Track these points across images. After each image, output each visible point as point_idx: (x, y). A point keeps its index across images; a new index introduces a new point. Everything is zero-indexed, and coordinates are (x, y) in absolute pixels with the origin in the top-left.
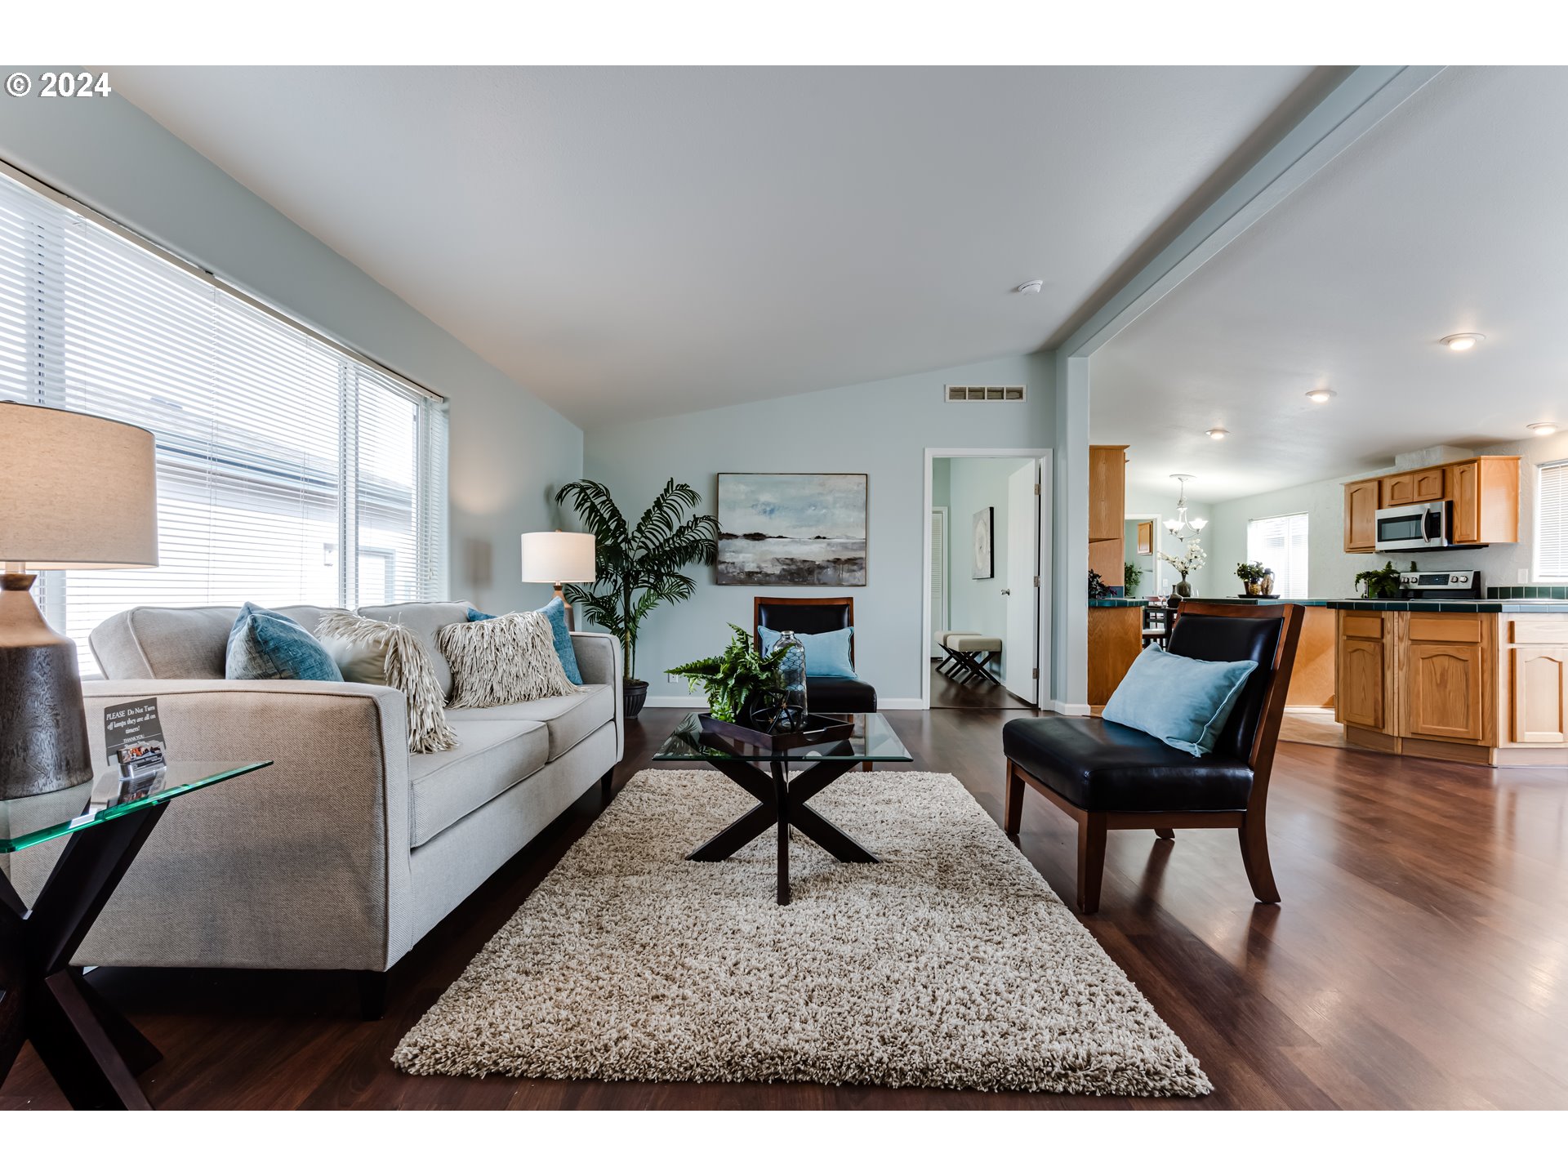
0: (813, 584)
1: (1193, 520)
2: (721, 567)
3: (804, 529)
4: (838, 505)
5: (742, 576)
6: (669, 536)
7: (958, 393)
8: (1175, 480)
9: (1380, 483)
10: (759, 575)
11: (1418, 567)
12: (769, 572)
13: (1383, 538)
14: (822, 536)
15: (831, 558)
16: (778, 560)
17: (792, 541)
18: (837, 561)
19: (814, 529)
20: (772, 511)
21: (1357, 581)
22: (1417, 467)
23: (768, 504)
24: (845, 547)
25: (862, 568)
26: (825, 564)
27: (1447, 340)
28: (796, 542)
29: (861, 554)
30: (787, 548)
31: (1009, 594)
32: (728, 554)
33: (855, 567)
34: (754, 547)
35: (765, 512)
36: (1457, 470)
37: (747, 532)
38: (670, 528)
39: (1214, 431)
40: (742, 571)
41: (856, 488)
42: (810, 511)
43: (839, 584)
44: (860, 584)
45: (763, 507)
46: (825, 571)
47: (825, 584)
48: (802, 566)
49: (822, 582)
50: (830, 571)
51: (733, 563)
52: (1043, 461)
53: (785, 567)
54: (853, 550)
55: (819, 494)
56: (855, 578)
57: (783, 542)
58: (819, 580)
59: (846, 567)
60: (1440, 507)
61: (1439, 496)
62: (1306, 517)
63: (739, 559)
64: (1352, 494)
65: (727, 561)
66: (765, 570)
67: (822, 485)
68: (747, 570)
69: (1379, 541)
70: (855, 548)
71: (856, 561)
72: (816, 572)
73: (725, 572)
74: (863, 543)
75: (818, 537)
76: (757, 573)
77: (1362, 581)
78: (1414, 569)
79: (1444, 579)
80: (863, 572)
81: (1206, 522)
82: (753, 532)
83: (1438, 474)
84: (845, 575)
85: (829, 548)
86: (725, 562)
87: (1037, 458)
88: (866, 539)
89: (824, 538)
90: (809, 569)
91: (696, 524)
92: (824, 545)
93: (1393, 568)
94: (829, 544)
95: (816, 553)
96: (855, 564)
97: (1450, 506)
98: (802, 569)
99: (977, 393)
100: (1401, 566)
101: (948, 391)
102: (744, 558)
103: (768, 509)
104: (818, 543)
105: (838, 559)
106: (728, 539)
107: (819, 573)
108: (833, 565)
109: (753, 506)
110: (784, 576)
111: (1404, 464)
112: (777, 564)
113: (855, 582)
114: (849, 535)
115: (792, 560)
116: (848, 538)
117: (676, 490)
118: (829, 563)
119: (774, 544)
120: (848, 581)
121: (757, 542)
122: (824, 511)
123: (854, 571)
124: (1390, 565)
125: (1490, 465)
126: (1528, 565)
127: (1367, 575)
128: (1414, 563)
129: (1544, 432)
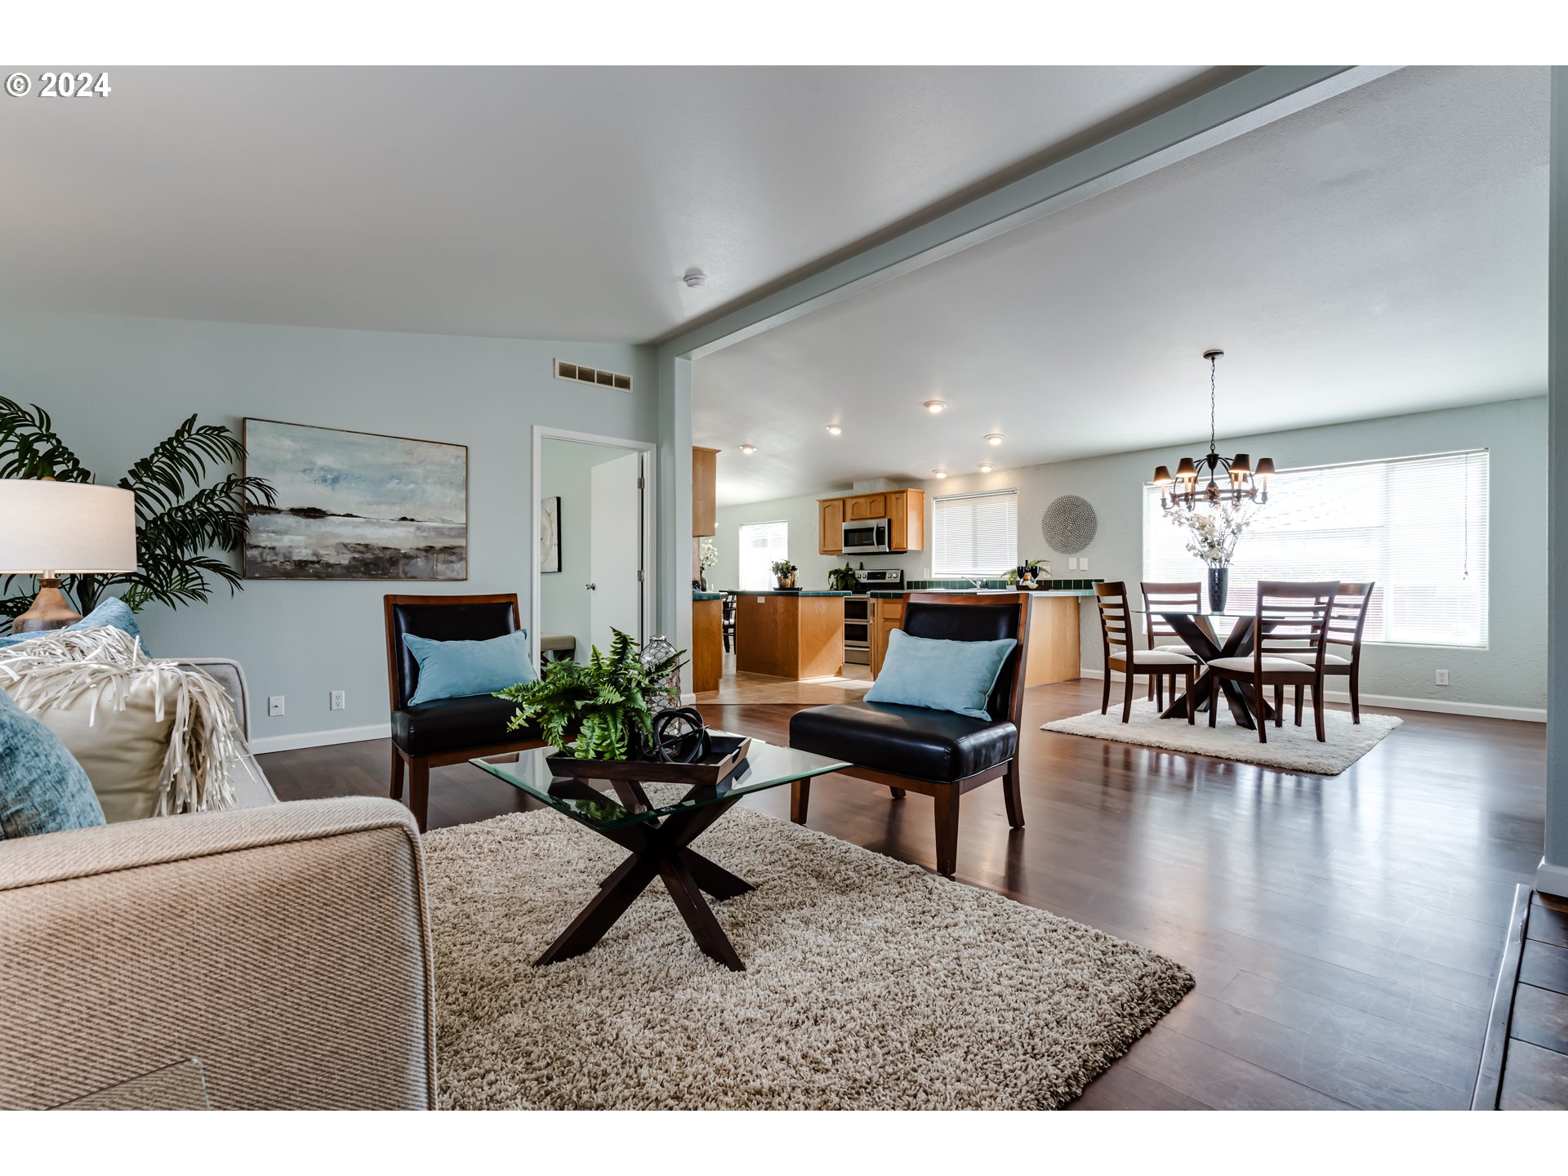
0: (397, 578)
2: (250, 553)
3: (384, 507)
4: (429, 480)
5: (289, 567)
6: (175, 505)
7: (567, 371)
9: (844, 502)
10: (317, 566)
11: (864, 567)
12: (332, 561)
13: (847, 544)
14: (409, 517)
15: (422, 545)
16: (345, 546)
17: (367, 522)
18: (429, 549)
19: (397, 508)
20: (335, 480)
21: (829, 576)
22: (868, 492)
23: (330, 470)
24: (439, 532)
25: (461, 559)
26: (413, 553)
27: (927, 404)
28: (373, 523)
29: (461, 542)
30: (358, 531)
31: (594, 588)
32: (264, 535)
33: (453, 558)
34: (307, 526)
35: (324, 480)
36: (894, 497)
37: (296, 506)
38: (178, 492)
39: (745, 446)
40: (288, 559)
41: (453, 461)
42: (393, 485)
43: (433, 577)
44: (460, 577)
45: (322, 473)
46: (414, 561)
47: (414, 578)
48: (381, 555)
49: (409, 575)
50: (420, 562)
51: (274, 548)
52: (647, 456)
53: (356, 555)
54: (452, 537)
55: (405, 463)
56: (453, 571)
57: (353, 522)
58: (405, 573)
59: (442, 556)
60: (884, 523)
61: (883, 515)
62: (786, 525)
63: (284, 542)
64: (823, 509)
65: (263, 545)
66: (325, 559)
67: (409, 453)
68: (296, 558)
69: (845, 546)
70: (452, 534)
71: (455, 551)
72: (402, 562)
73: (259, 560)
74: (462, 528)
75: (404, 519)
76: (313, 562)
77: (832, 576)
78: (862, 568)
79: (883, 575)
80: (463, 563)
82: (306, 505)
83: (882, 499)
84: (441, 567)
85: (418, 533)
86: (259, 547)
87: (640, 451)
88: (466, 524)
89: (412, 520)
90: (391, 558)
91: (230, 488)
92: (412, 529)
93: (851, 567)
94: (418, 528)
95: (401, 538)
96: (454, 554)
97: (890, 521)
98: (382, 558)
99: (586, 376)
100: (854, 565)
101: (557, 366)
102: (291, 540)
103: (329, 476)
104: (402, 526)
105: (432, 547)
106: (264, 514)
107: (407, 564)
108: (424, 554)
109: (305, 471)
110: (356, 567)
111: (859, 490)
112: (345, 550)
113: (455, 575)
114: (444, 518)
115: (366, 546)
116: (443, 521)
117: (197, 434)
118: (418, 553)
119: (340, 524)
120: (444, 574)
121: (312, 520)
122: (412, 486)
123: (452, 562)
124: (847, 565)
125: (912, 495)
126: (930, 566)
127: (835, 572)
128: (861, 564)
129: (941, 476)
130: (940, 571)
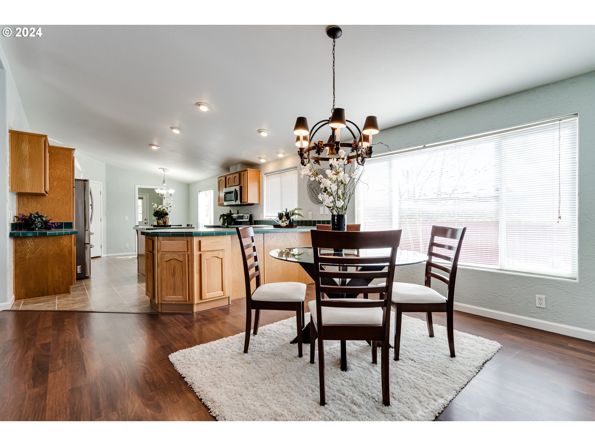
1: (169, 190)
8: (161, 170)
9: (226, 178)
11: (239, 212)
13: (226, 200)
21: (220, 218)
22: (234, 171)
36: (242, 174)
60: (237, 188)
61: (238, 184)
62: (213, 191)
64: (219, 182)
79: (242, 217)
81: (175, 191)
83: (239, 175)
93: (232, 213)
97: (241, 188)
100: (234, 211)
111: (231, 170)
124: (230, 211)
125: (251, 173)
126: (263, 212)
127: (223, 216)
128: (238, 211)
129: (263, 161)
130: (270, 214)
